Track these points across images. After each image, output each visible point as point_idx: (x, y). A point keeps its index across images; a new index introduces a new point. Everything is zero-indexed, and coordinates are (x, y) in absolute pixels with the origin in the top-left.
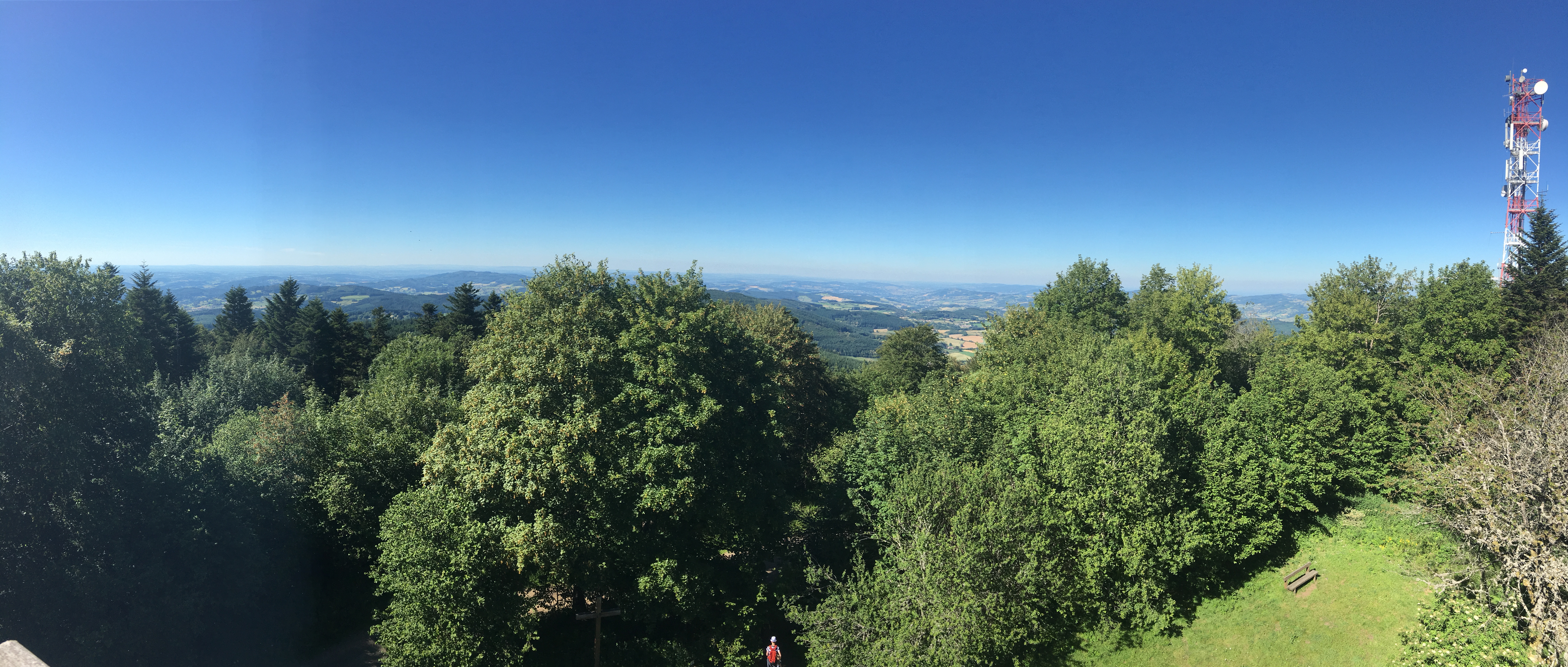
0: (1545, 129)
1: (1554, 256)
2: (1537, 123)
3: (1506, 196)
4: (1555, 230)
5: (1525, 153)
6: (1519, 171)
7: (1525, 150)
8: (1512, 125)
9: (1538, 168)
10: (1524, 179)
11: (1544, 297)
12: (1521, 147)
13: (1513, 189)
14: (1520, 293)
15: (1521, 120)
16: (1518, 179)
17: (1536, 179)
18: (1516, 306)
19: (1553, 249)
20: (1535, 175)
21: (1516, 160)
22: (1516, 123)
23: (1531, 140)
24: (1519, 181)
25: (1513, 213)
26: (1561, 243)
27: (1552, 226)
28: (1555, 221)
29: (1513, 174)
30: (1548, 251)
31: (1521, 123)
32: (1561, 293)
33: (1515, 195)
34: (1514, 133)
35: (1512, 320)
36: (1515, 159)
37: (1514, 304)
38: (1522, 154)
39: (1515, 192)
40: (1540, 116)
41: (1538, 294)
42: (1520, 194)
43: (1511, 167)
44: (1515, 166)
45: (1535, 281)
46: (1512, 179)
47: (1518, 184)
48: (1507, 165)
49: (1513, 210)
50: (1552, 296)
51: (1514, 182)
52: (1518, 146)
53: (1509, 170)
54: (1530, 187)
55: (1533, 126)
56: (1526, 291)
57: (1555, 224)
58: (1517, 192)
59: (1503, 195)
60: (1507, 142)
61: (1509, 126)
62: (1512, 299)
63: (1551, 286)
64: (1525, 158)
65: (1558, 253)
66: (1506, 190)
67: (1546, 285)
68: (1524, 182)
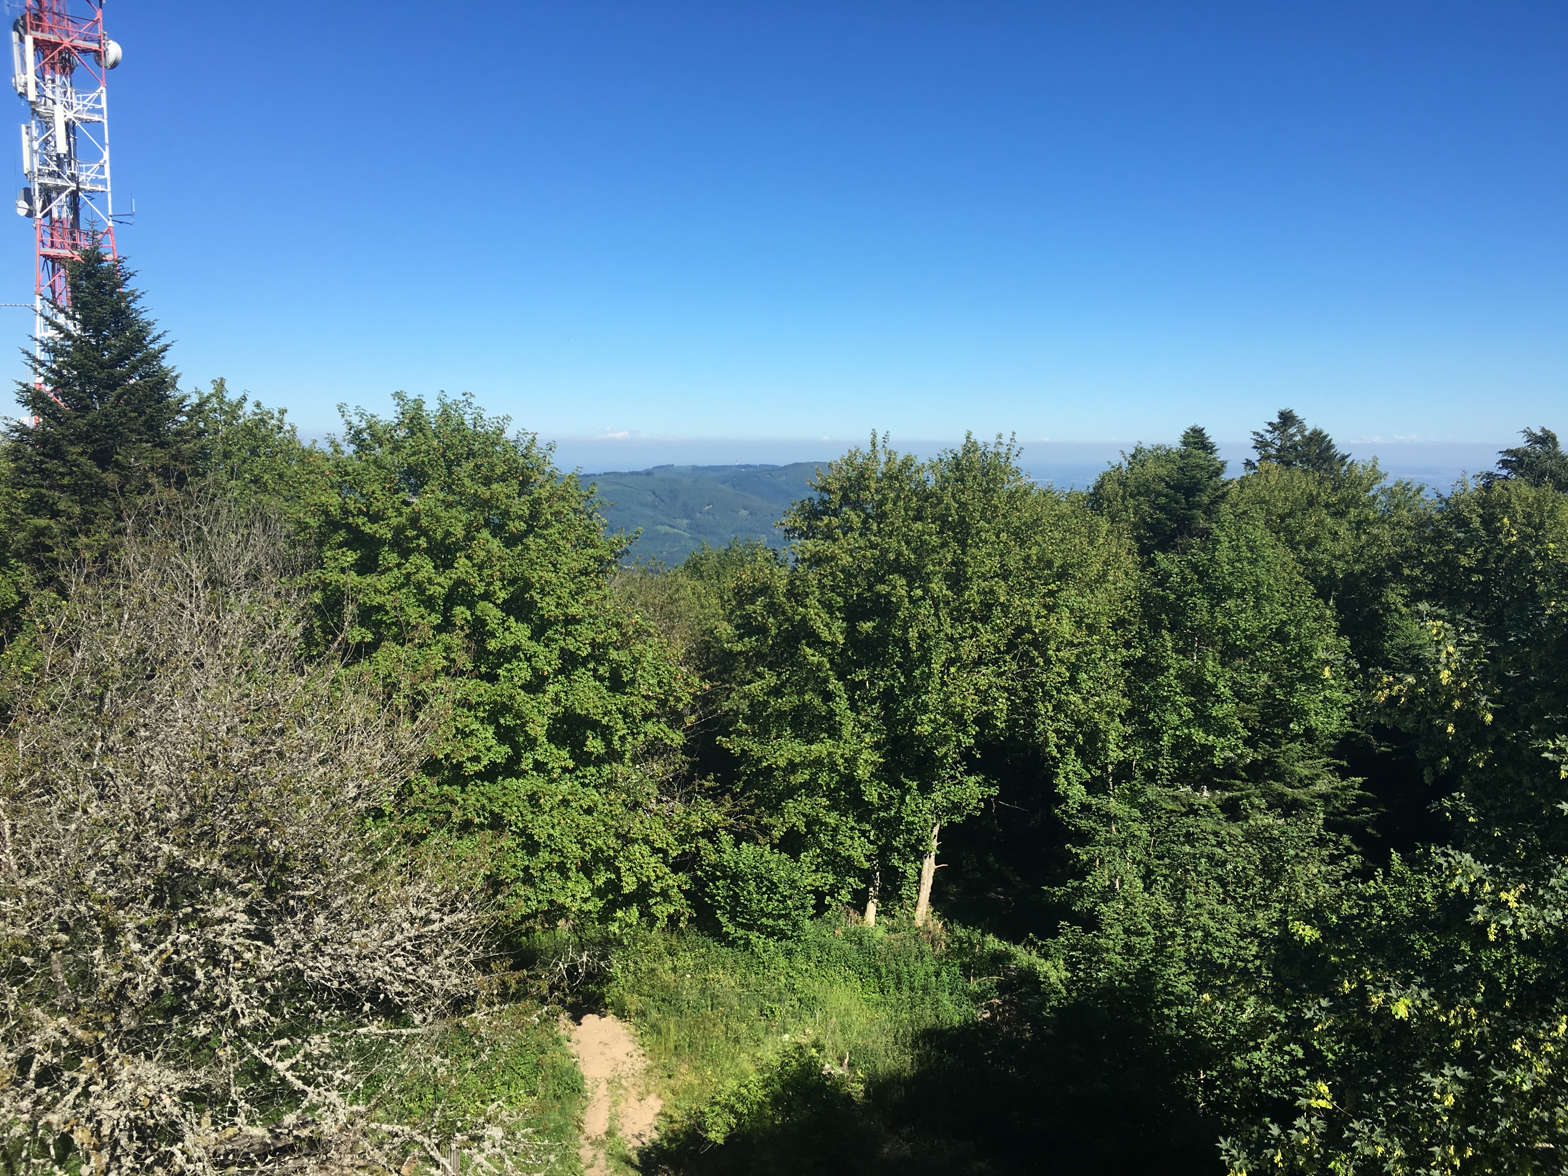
0: (115, 65)
1: (134, 368)
2: (95, 46)
3: (30, 214)
4: (133, 305)
5: (70, 115)
6: (58, 155)
7: (69, 106)
8: (29, 40)
9: (106, 155)
10: (73, 178)
11: (117, 464)
12: (58, 97)
13: (48, 201)
14: (58, 453)
15: (51, 30)
16: (59, 176)
17: (103, 182)
18: (51, 487)
19: (133, 352)
20: (101, 170)
21: (48, 129)
22: (40, 35)
23: (85, 86)
24: (59, 182)
25: (54, 259)
26: (150, 337)
27: (124, 296)
28: (131, 285)
29: (45, 163)
30: (119, 354)
31: (53, 38)
32: (159, 453)
33: (55, 215)
34: (38, 59)
35: (42, 522)
36: (46, 124)
37: (46, 483)
38: (60, 116)
39: (54, 206)
40: (101, 30)
41: (103, 459)
42: (66, 214)
43: (36, 145)
44: (46, 142)
45: (92, 424)
46: (41, 174)
47: (60, 190)
48: (25, 138)
49: (53, 252)
50: (136, 460)
51: (49, 181)
52: (49, 93)
53: (33, 152)
54: (92, 199)
55: (85, 51)
56: (72, 449)
57: (132, 293)
58: (59, 208)
59: (22, 212)
60: (20, 79)
61: (22, 40)
62: (41, 471)
63: (134, 437)
64: (70, 127)
65: (142, 361)
66: (29, 199)
67: (120, 434)
68: (73, 186)
